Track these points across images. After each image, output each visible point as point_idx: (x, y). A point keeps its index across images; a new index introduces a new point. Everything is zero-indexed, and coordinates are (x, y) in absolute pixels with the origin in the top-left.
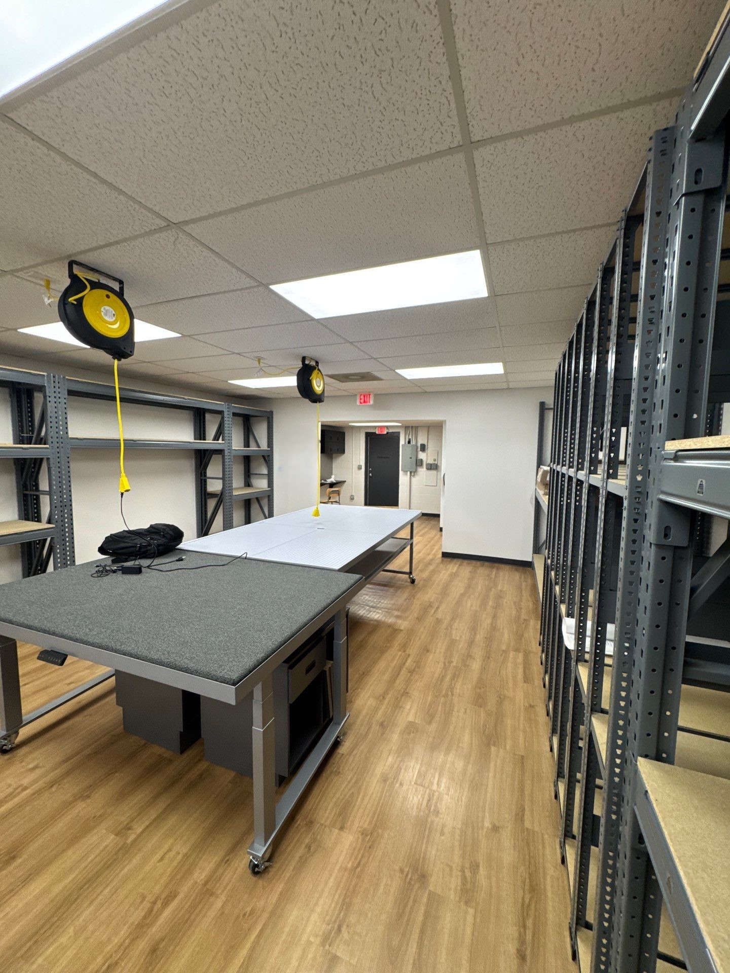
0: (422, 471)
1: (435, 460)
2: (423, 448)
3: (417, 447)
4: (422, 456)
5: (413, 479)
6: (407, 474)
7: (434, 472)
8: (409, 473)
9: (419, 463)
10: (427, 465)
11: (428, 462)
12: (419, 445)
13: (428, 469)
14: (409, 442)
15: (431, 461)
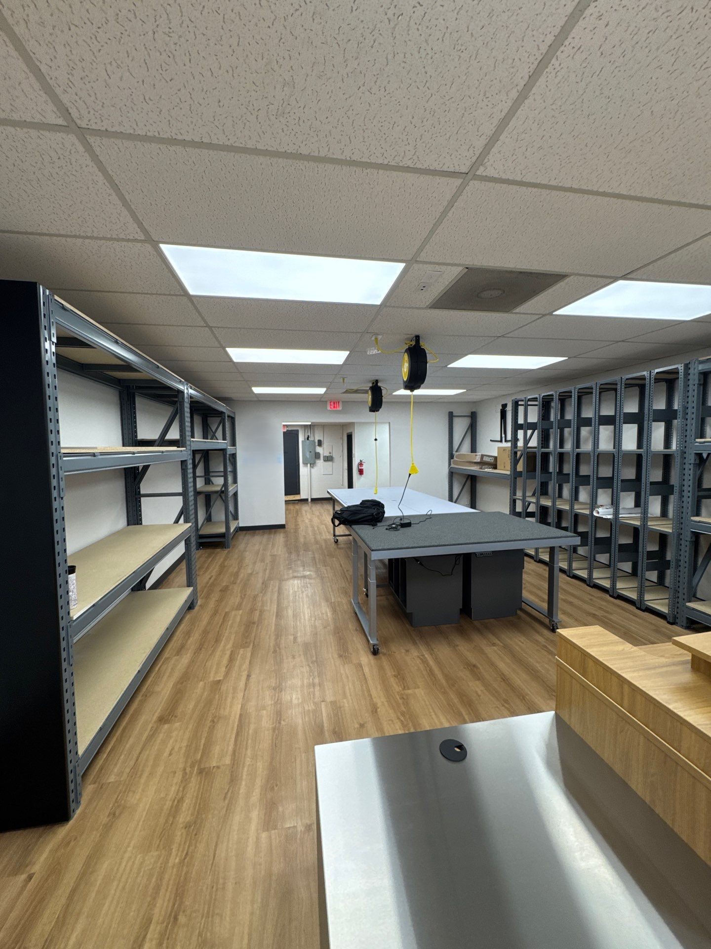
0: (320, 463)
1: (330, 453)
2: (320, 443)
3: (315, 443)
4: (319, 449)
5: (313, 470)
6: (307, 466)
7: (330, 463)
8: (309, 465)
9: (317, 456)
10: (324, 457)
11: (325, 455)
12: (316, 441)
13: (325, 461)
14: (308, 439)
15: (327, 454)
